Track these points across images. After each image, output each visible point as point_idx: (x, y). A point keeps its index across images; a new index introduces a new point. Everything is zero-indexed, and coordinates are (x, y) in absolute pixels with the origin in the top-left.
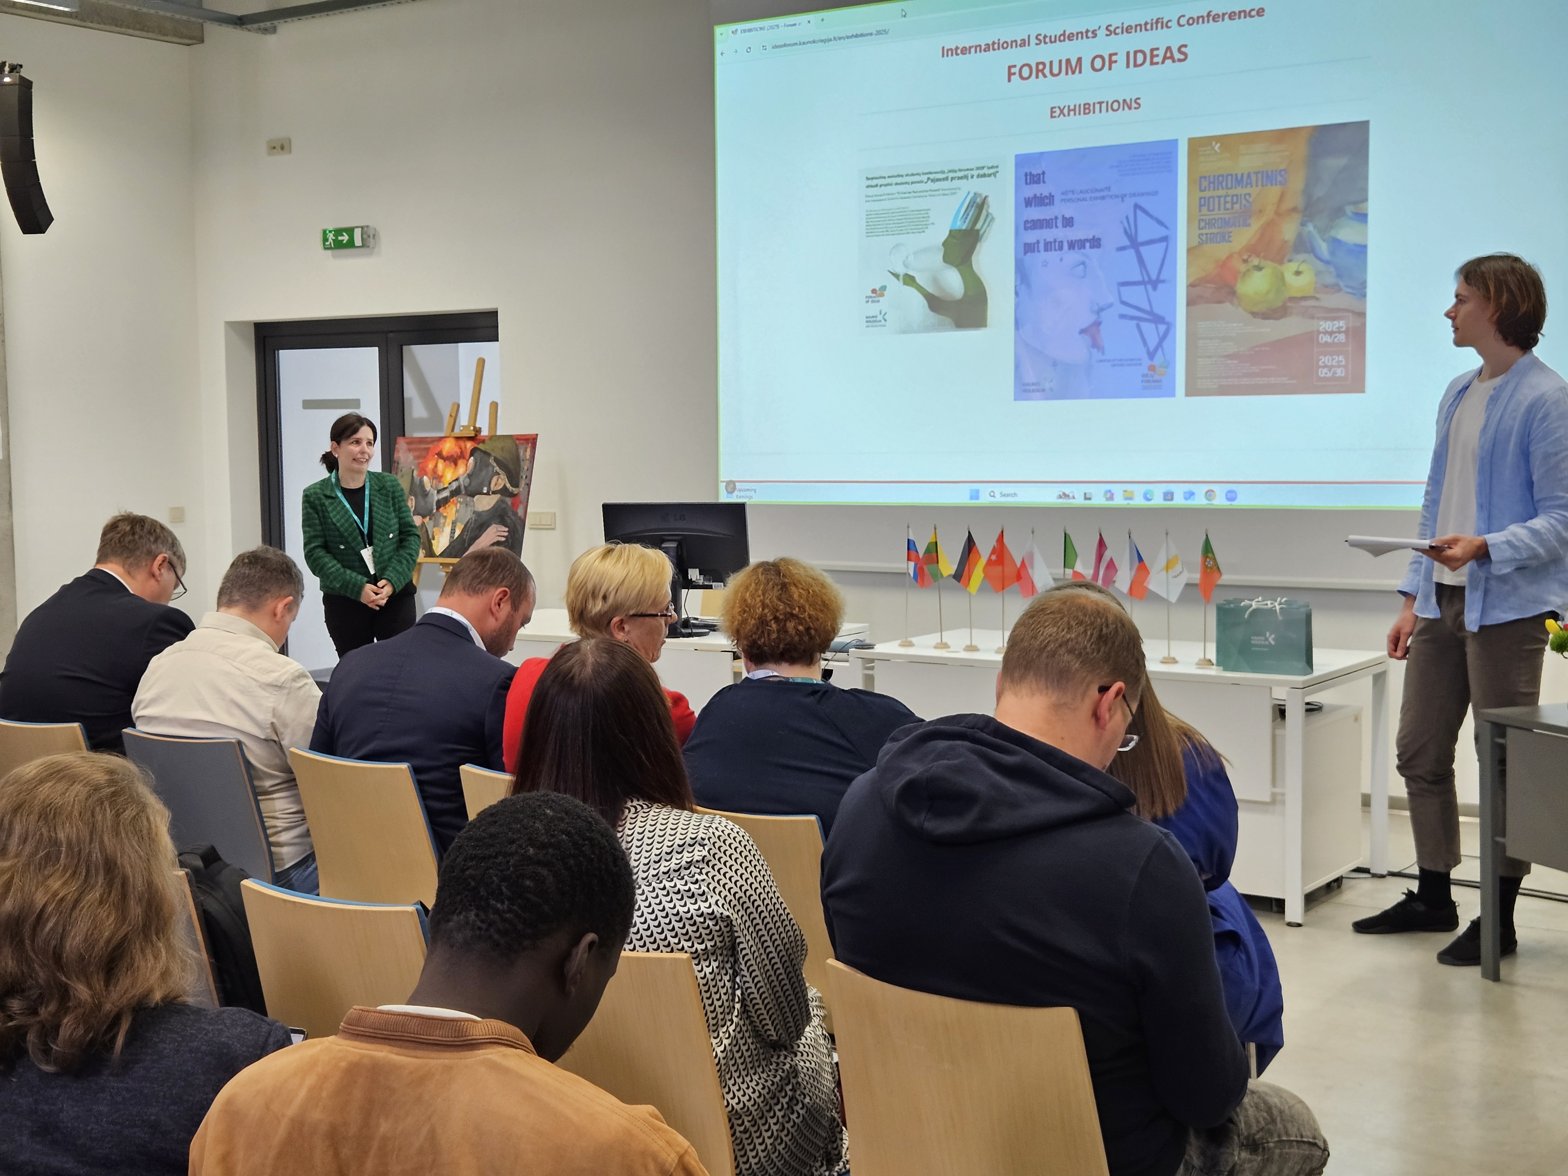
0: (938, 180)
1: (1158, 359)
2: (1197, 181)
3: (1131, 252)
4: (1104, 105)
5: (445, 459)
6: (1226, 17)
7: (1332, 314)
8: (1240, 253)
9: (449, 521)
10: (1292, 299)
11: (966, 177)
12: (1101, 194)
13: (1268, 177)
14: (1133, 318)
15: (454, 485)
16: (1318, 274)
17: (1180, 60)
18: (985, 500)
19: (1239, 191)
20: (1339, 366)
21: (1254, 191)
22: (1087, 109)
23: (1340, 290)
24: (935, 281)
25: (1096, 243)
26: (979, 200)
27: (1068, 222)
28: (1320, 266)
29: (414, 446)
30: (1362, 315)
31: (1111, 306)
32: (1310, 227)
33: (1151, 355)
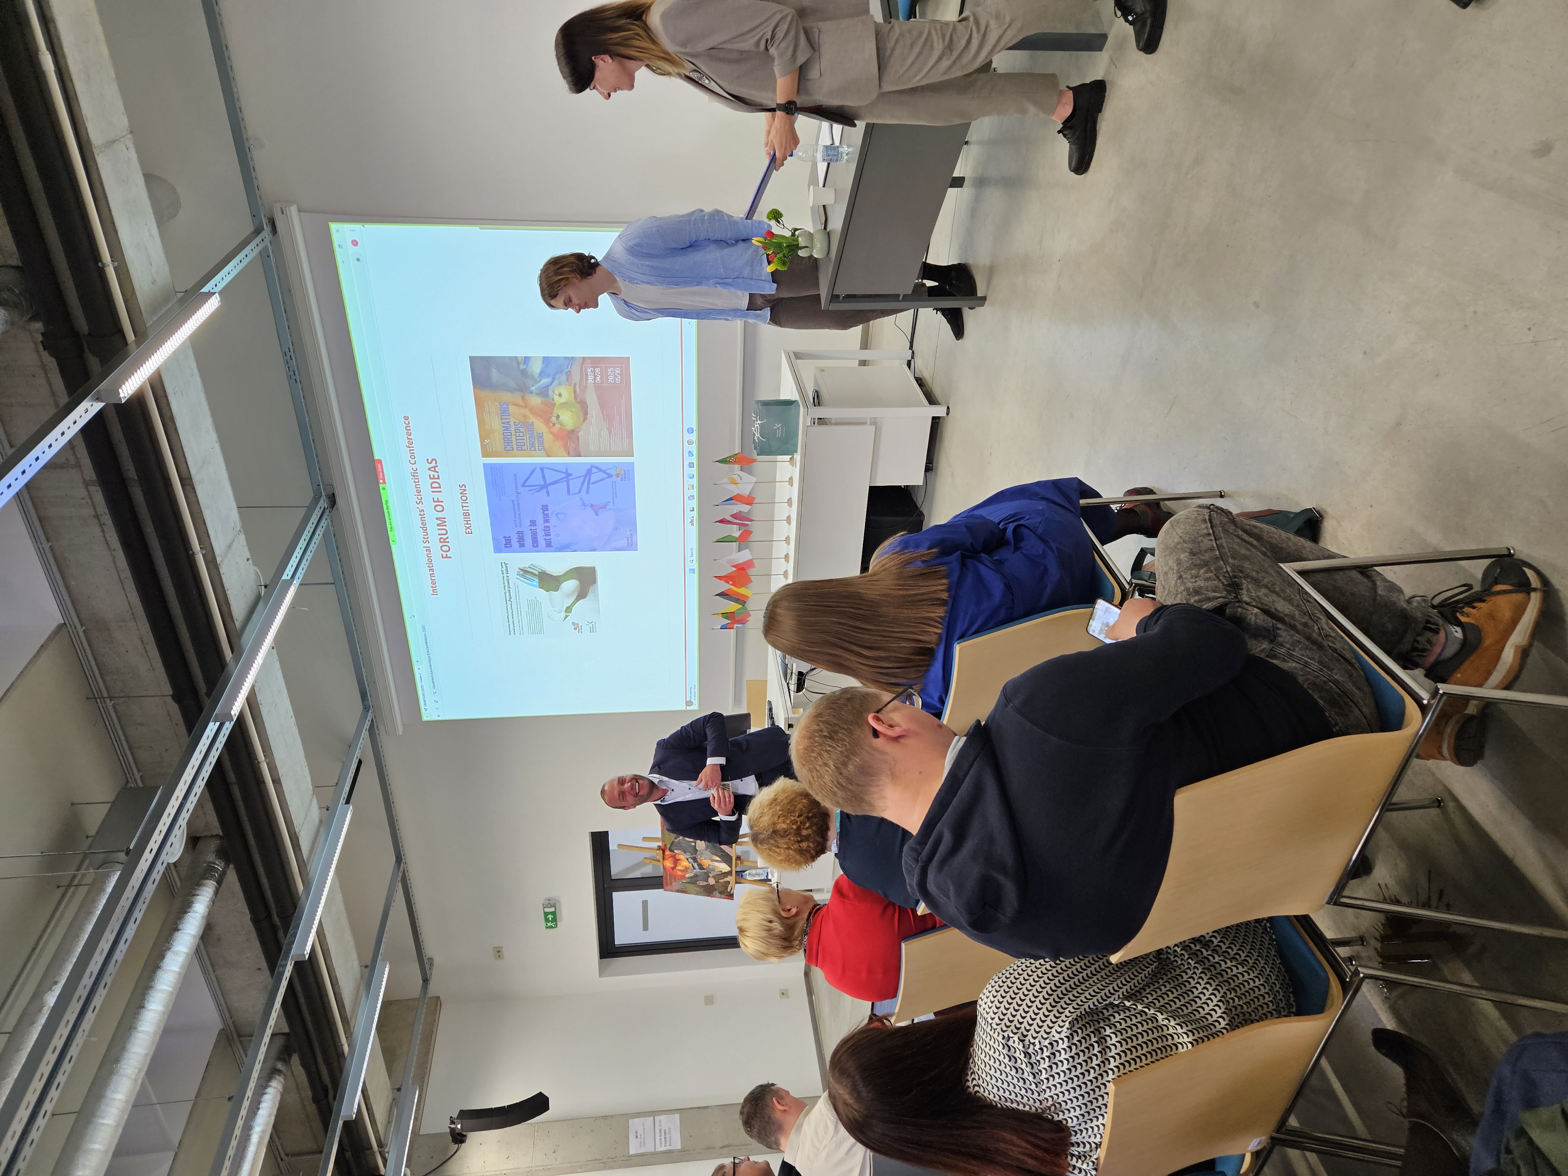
0: (510, 595)
1: (613, 472)
2: (508, 451)
3: (550, 488)
4: (464, 505)
5: (676, 866)
6: (409, 437)
7: (584, 375)
8: (549, 428)
9: (711, 863)
10: (576, 398)
11: (508, 580)
12: (516, 505)
13: (504, 412)
14: (588, 487)
15: (691, 860)
16: (560, 384)
17: (436, 463)
18: (695, 566)
19: (513, 428)
20: (614, 371)
21: (512, 421)
22: (466, 515)
23: (569, 371)
24: (569, 595)
25: (545, 508)
26: (521, 573)
27: (533, 523)
28: (556, 382)
29: (669, 882)
30: (584, 359)
31: (581, 499)
32: (533, 388)
33: (610, 476)
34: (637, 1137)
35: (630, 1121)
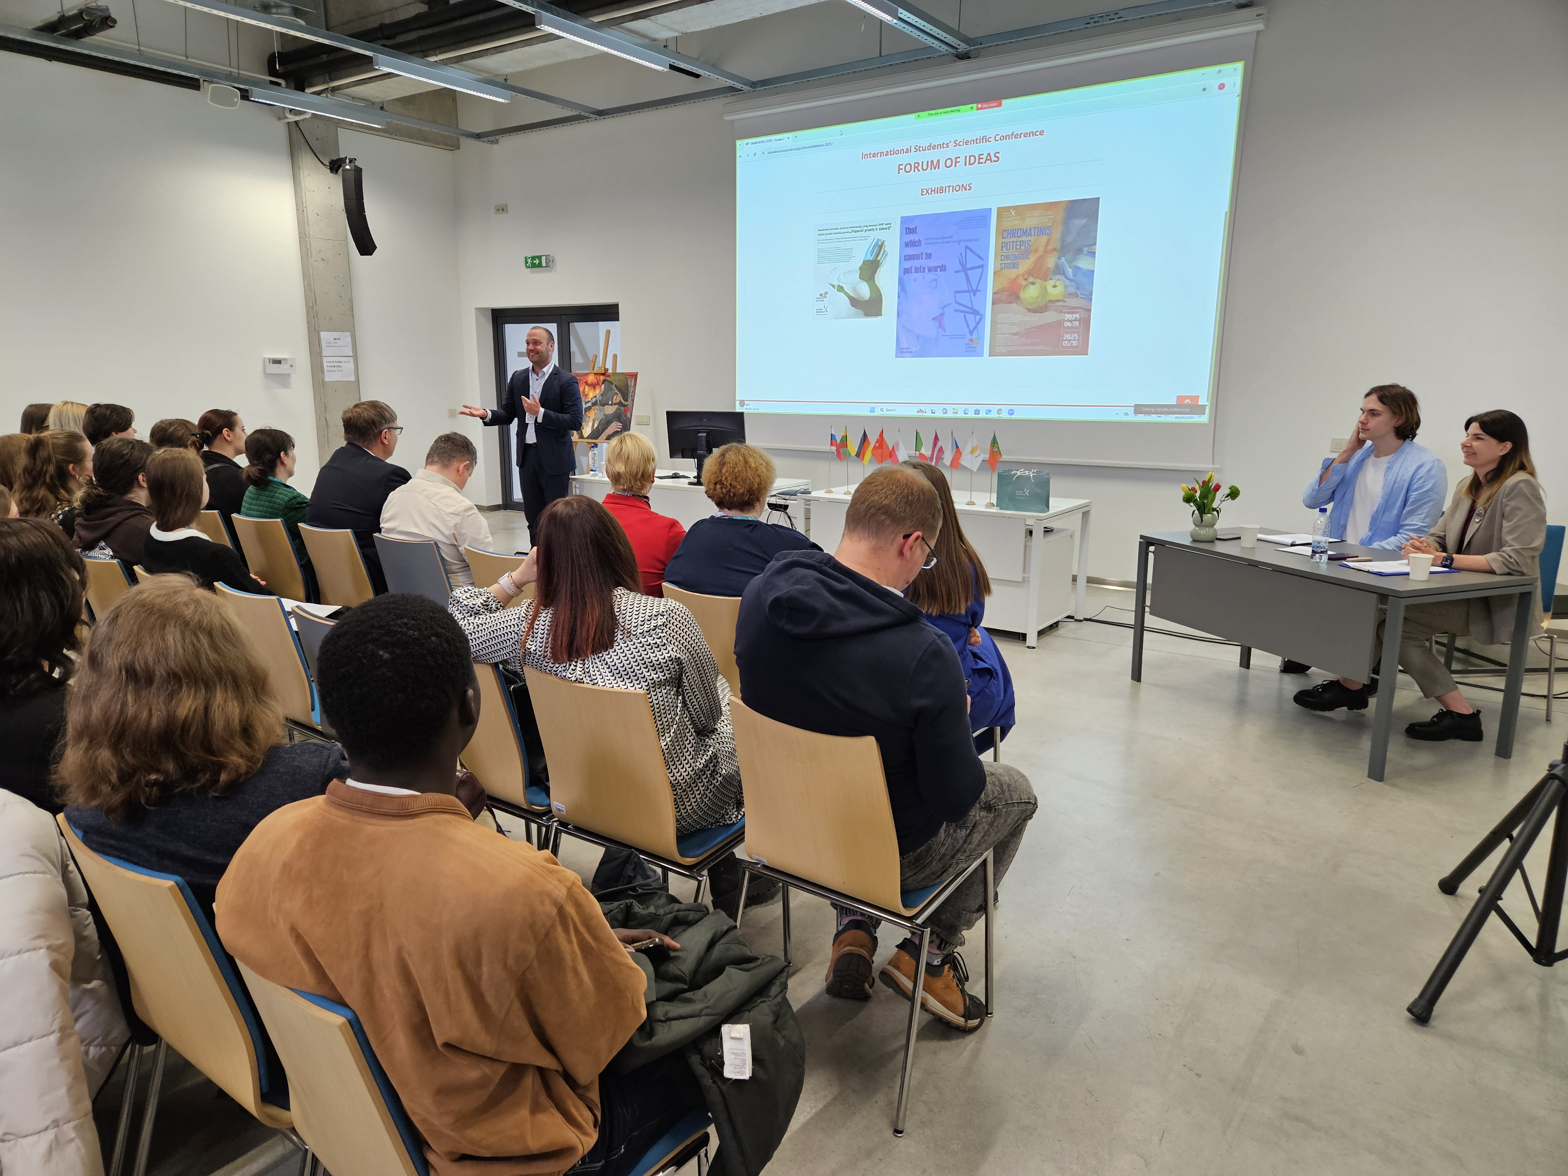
0: (858, 231)
1: (974, 336)
2: (1002, 232)
3: (963, 274)
4: (951, 188)
6: (1023, 135)
7: (1072, 310)
8: (1023, 275)
10: (1050, 301)
11: (873, 230)
12: (947, 240)
13: (1041, 230)
14: (962, 311)
15: (594, 400)
16: (1066, 287)
17: (995, 161)
18: (878, 413)
19: (1024, 238)
20: (1074, 340)
21: (1032, 238)
22: (941, 190)
23: (1077, 296)
24: (855, 290)
25: (943, 268)
26: (880, 243)
27: (929, 256)
28: (1068, 282)
30: (1089, 311)
31: (950, 304)
32: (1063, 260)
33: (971, 333)
34: (335, 339)
35: (348, 334)
